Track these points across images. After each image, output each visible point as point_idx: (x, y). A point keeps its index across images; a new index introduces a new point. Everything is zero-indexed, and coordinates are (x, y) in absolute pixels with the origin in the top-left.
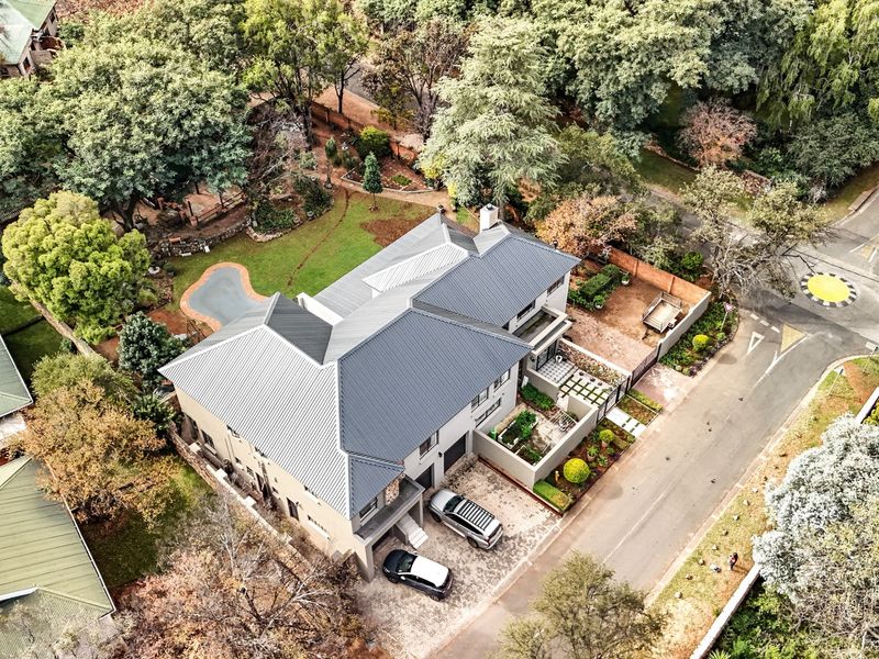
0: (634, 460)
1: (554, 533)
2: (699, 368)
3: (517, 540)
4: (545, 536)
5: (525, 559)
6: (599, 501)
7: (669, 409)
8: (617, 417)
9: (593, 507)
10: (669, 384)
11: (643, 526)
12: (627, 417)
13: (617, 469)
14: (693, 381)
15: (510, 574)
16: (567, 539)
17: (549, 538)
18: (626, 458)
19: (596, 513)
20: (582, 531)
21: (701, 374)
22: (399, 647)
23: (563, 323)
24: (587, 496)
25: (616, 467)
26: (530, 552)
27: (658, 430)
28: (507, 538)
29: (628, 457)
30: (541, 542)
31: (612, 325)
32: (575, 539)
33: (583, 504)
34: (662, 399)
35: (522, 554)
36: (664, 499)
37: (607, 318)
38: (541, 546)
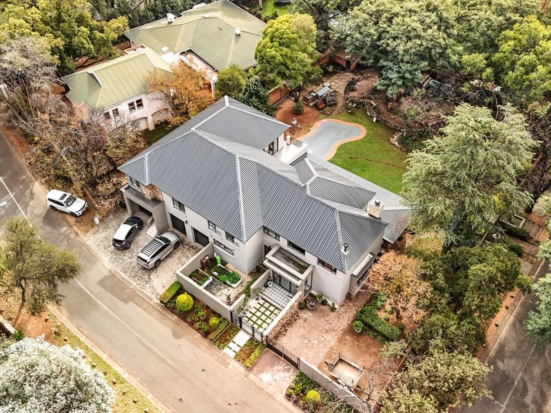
0: (204, 348)
1: (150, 299)
2: (295, 402)
3: (148, 280)
4: (148, 294)
5: (135, 284)
6: (172, 325)
7: (251, 376)
8: (241, 338)
9: (167, 321)
10: (278, 379)
11: (149, 349)
12: (242, 345)
13: (197, 337)
14: (281, 397)
15: (127, 277)
16: (146, 306)
17: (147, 296)
18: (205, 343)
19: (163, 323)
20: (150, 314)
21: (290, 405)
22: (94, 233)
23: (298, 279)
24: (176, 317)
25: (198, 335)
26: (138, 286)
27: (230, 366)
28: (149, 275)
29: (207, 345)
30: (145, 292)
31: (340, 341)
32: (145, 310)
33: (169, 315)
34: (261, 371)
35: (138, 283)
36: (169, 365)
37: (348, 337)
38: (142, 292)
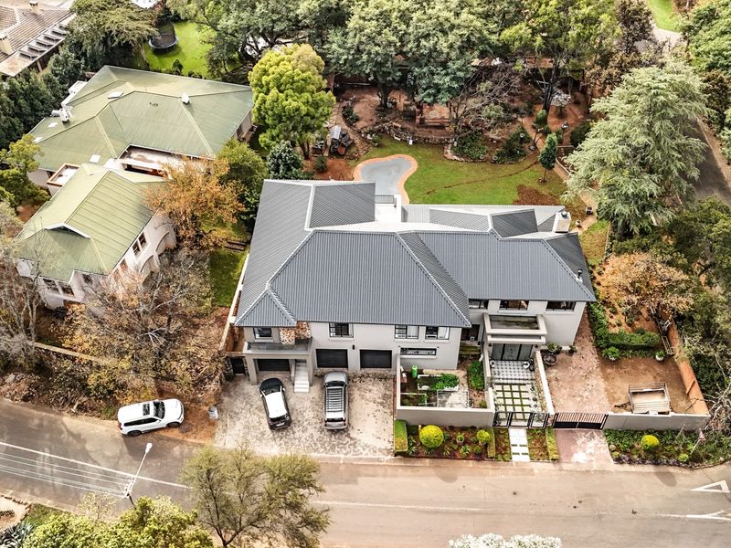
0: (491, 472)
1: (378, 460)
2: (631, 462)
3: (352, 442)
4: (371, 456)
5: (342, 456)
6: (431, 471)
7: (565, 466)
8: (518, 437)
9: (422, 471)
10: (591, 452)
11: (437, 512)
12: (525, 442)
13: (471, 465)
14: (613, 466)
15: (324, 455)
16: (380, 471)
17: (371, 460)
18: (486, 466)
19: (420, 476)
20: (396, 476)
21: (627, 467)
22: (225, 431)
23: (539, 337)
24: (427, 461)
25: (471, 463)
26: (349, 456)
27: (536, 471)
28: (348, 436)
29: (490, 466)
30: (363, 456)
31: (606, 378)
32: (385, 476)
33: (418, 463)
34: (570, 455)
35: (345, 452)
36: (474, 513)
37: (609, 371)
38: (361, 459)
